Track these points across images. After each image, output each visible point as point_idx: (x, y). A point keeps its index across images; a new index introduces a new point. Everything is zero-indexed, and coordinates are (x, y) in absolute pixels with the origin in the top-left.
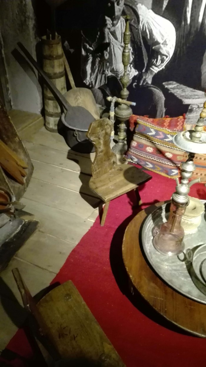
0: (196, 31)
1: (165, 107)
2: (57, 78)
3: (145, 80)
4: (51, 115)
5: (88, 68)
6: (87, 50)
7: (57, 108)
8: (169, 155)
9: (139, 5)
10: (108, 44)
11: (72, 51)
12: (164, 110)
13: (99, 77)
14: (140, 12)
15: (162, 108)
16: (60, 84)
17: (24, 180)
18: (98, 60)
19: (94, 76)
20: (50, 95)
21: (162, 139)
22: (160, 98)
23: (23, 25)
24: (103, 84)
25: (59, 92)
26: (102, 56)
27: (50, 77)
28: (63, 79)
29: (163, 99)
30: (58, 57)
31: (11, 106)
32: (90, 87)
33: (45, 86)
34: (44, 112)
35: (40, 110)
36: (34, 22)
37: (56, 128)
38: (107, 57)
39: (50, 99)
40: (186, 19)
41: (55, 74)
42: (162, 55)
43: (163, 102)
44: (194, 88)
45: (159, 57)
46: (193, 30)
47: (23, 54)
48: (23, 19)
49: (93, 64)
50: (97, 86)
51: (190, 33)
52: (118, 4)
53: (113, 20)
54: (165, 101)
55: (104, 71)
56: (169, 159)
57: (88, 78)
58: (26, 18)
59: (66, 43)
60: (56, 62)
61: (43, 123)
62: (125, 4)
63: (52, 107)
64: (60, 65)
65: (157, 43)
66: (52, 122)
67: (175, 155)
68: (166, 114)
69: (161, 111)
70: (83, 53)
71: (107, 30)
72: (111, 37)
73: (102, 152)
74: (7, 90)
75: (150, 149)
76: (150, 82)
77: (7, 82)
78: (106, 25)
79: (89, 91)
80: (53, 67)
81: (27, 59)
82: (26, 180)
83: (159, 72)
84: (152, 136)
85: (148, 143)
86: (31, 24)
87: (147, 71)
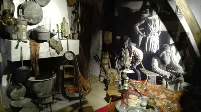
0: (149, 53)
1: (141, 77)
2: (106, 64)
3: (134, 67)
4: (102, 77)
5: (116, 63)
6: (116, 58)
7: (104, 74)
8: (139, 91)
9: (132, 46)
10: (123, 56)
11: (112, 57)
12: (141, 78)
13: (120, 66)
14: (132, 47)
15: (140, 77)
16: (106, 66)
17: (87, 91)
18: (120, 60)
19: (118, 66)
20: (102, 69)
21: (137, 86)
22: (139, 74)
23: (98, 49)
24: (120, 68)
25: (106, 69)
26: (121, 59)
27: (104, 64)
28: (107, 65)
29: (140, 74)
30: (107, 58)
31: (90, 73)
32: (117, 69)
33: (102, 67)
34: (100, 76)
35: (99, 75)
36: (101, 48)
37: (103, 81)
38: (122, 60)
39: (102, 71)
40: (145, 50)
41: (105, 63)
42: (139, 60)
43: (140, 75)
44: (150, 71)
45: (138, 61)
46: (148, 53)
47: (97, 57)
48: (98, 47)
49: (118, 62)
50: (119, 69)
51: (147, 54)
52: (126, 45)
53: (125, 49)
54: (141, 75)
55: (121, 64)
56: (139, 93)
57: (116, 66)
58: (99, 47)
59: (111, 55)
60: (106, 60)
61: (99, 80)
62: (128, 45)
63: (103, 74)
64: (107, 61)
65: (137, 56)
66: (102, 79)
67: (141, 92)
68: (141, 79)
69: (140, 78)
70: (115, 58)
71: (123, 52)
72: (124, 54)
73: (112, 82)
74: (90, 68)
75: (133, 89)
76: (135, 68)
77: (90, 65)
78: (122, 51)
79: (116, 70)
80: (105, 61)
81: (98, 59)
82: (88, 91)
83: (138, 65)
84: (134, 85)
85: (132, 87)
86: (101, 49)
87: (134, 64)
